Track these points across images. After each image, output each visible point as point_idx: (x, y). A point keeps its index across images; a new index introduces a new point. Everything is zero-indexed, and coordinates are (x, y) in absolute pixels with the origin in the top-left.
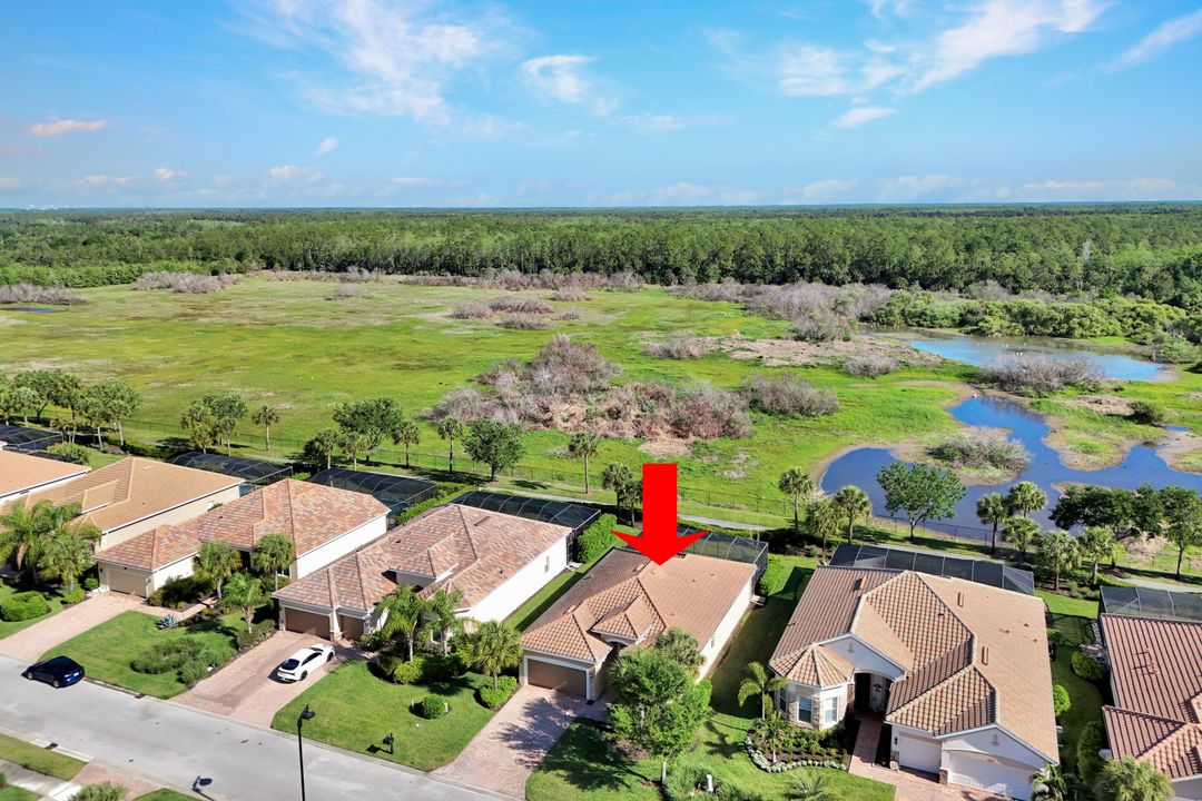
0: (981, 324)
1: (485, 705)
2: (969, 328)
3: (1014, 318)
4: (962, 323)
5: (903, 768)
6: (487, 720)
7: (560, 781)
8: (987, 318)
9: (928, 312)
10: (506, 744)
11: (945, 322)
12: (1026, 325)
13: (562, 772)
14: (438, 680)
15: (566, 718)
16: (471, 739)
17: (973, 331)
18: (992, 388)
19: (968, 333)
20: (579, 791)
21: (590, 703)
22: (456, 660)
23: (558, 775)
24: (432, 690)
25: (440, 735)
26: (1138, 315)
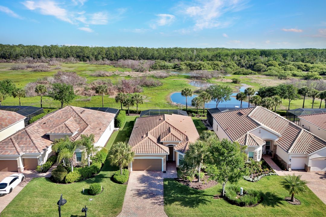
0: (180, 67)
1: (120, 183)
2: (177, 69)
3: (187, 66)
4: (174, 68)
5: (292, 170)
6: (125, 189)
7: (179, 207)
8: (181, 66)
9: (166, 65)
10: (142, 198)
11: (170, 68)
12: (190, 67)
13: (177, 203)
14: (88, 178)
15: (159, 180)
16: (123, 199)
17: (178, 69)
18: (194, 79)
19: (177, 70)
20: (192, 209)
21: (165, 172)
22: (95, 168)
23: (176, 205)
24: (88, 182)
25: (106, 201)
26: (215, 64)
